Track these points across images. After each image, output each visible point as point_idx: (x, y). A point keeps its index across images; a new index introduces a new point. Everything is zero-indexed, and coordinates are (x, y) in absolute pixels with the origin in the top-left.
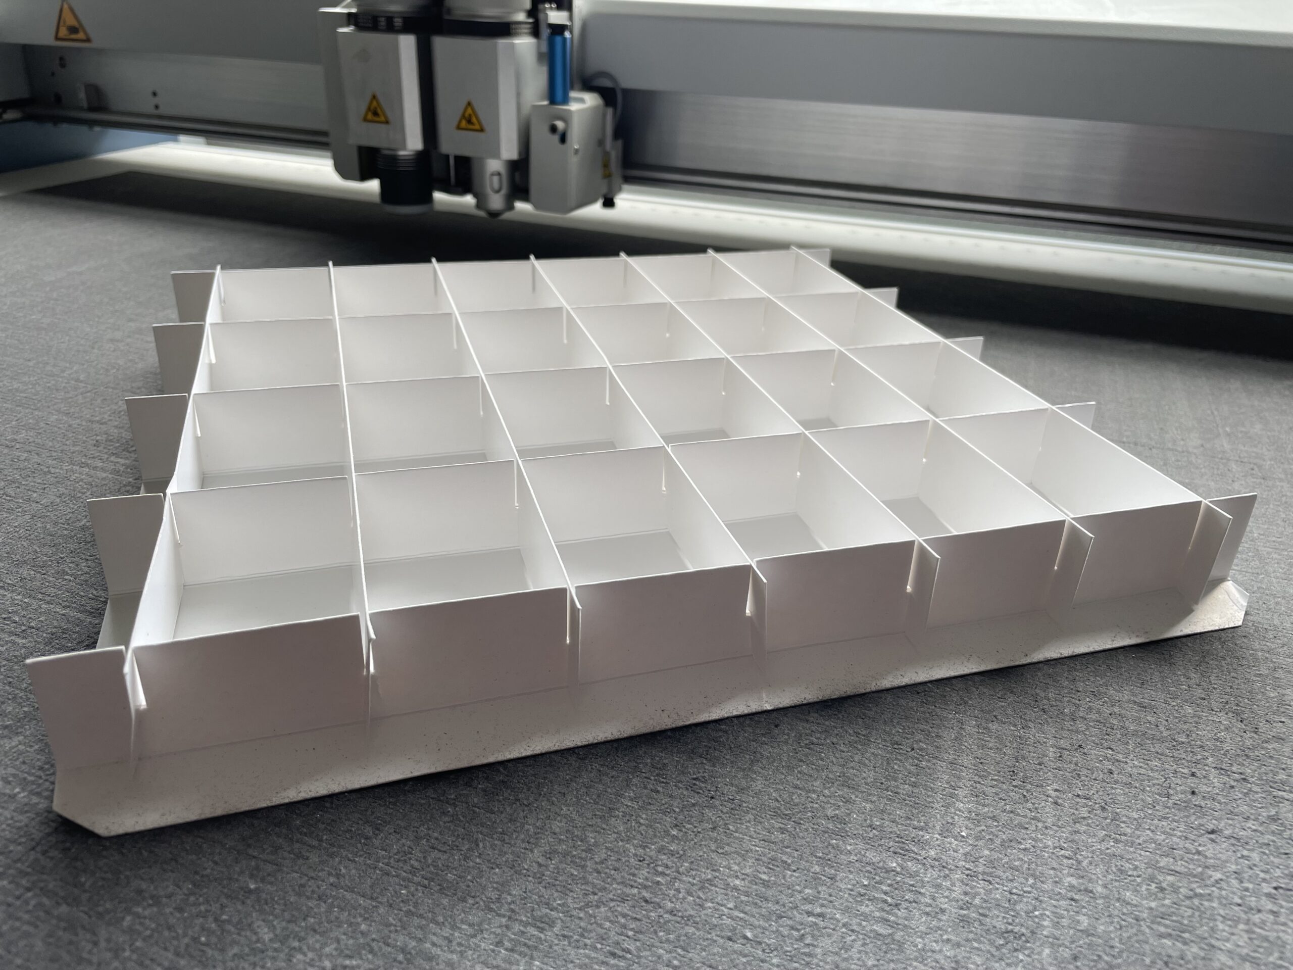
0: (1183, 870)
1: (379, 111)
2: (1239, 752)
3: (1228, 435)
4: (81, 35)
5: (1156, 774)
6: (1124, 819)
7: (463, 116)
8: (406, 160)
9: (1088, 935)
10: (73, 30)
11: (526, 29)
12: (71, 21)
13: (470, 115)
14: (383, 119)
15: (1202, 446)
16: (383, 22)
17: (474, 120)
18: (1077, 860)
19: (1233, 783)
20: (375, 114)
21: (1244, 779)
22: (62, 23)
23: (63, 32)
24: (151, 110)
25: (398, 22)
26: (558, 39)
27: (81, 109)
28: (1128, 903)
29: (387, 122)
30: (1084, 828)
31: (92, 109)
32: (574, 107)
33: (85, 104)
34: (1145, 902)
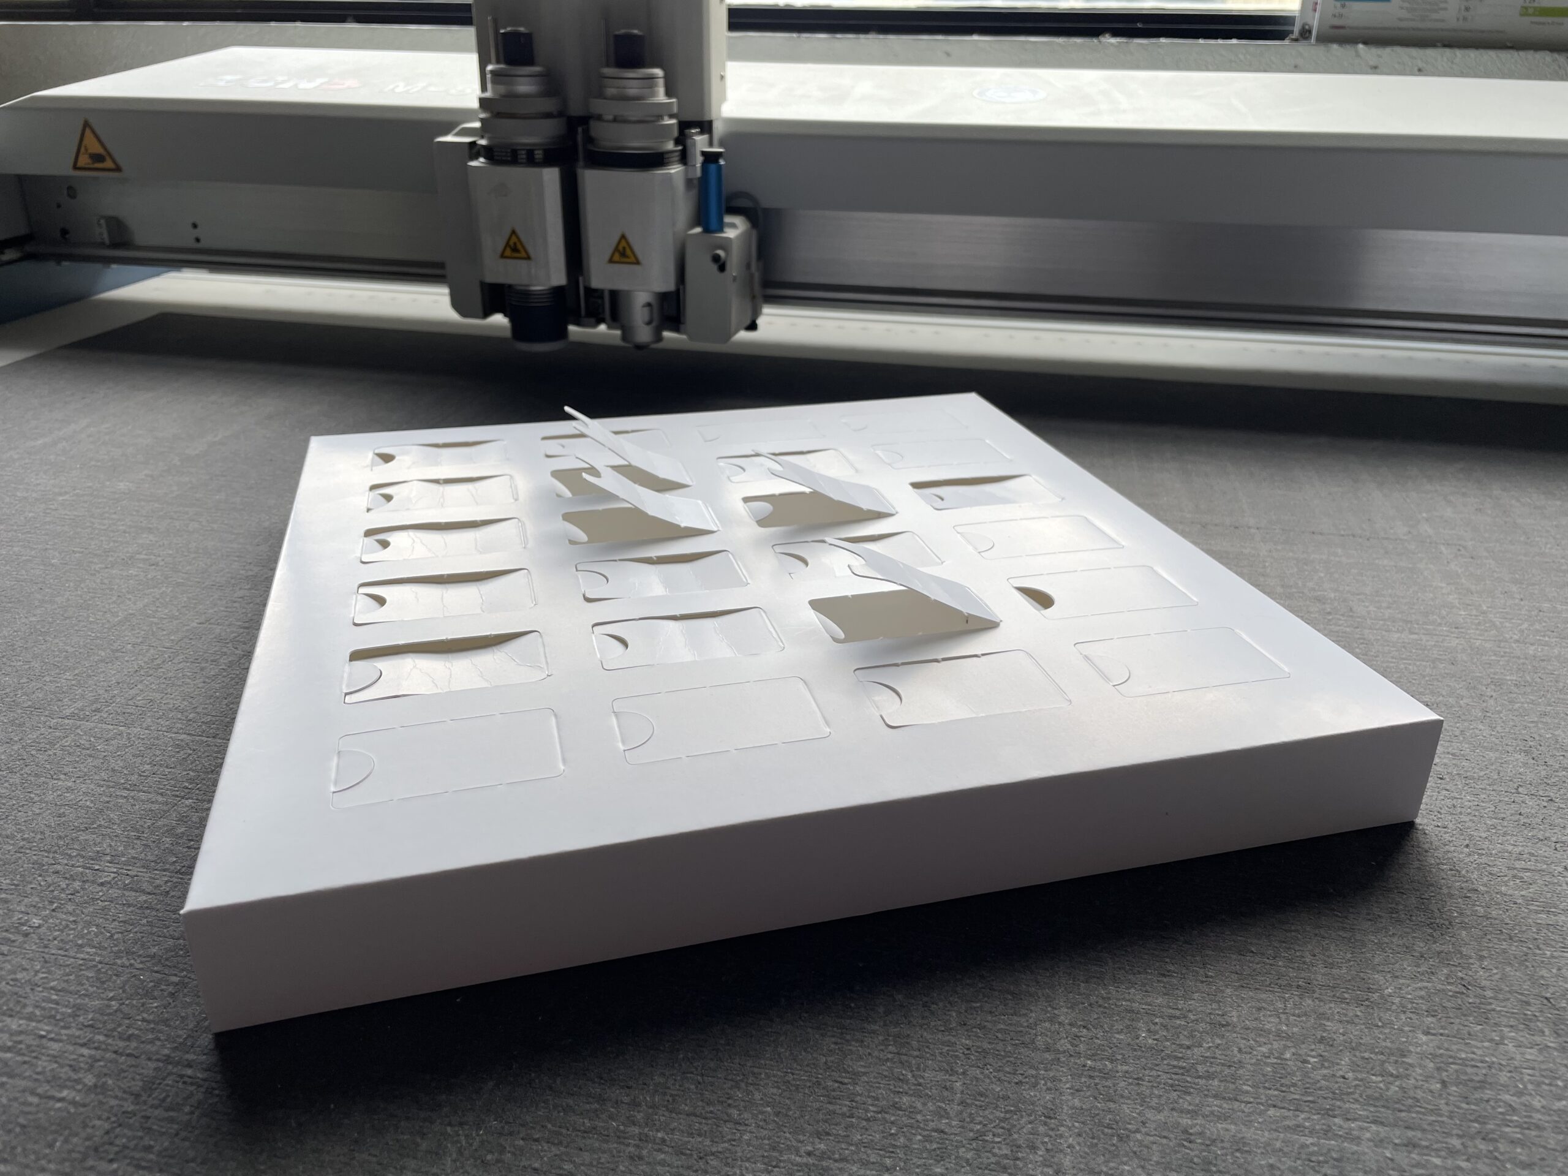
0: (1533, 868)
1: (519, 246)
2: (1540, 781)
3: (1427, 520)
4: (108, 164)
5: (1487, 805)
6: (1478, 839)
7: (616, 249)
8: (540, 294)
9: (1488, 919)
10: (98, 158)
11: (676, 157)
12: (97, 149)
13: (624, 248)
14: (523, 254)
15: (1410, 532)
16: (523, 155)
17: (628, 252)
18: (1457, 871)
19: (1546, 804)
20: (515, 250)
21: (1551, 800)
22: (83, 150)
23: (84, 160)
24: (192, 244)
25: (539, 155)
26: (712, 167)
27: (102, 245)
28: (1505, 895)
29: (528, 258)
30: (1453, 848)
31: (115, 245)
32: (731, 234)
33: (107, 241)
34: (1516, 892)
